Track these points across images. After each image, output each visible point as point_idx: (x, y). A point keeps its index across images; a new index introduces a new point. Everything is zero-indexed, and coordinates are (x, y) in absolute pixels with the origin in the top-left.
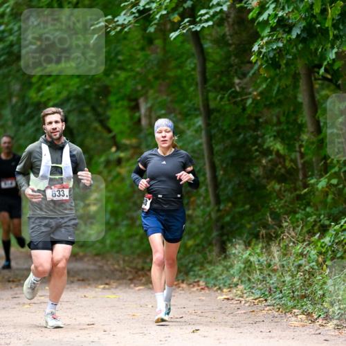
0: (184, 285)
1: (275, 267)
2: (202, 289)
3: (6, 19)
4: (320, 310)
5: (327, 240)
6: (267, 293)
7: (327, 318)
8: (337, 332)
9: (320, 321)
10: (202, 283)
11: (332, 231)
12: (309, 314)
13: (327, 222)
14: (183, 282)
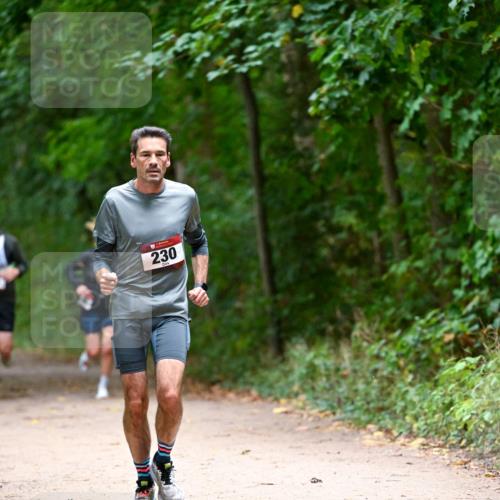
0: (231, 395)
1: (345, 373)
2: (255, 400)
3: (9, 63)
4: (401, 426)
5: (410, 338)
6: (335, 404)
7: (412, 435)
8: (422, 454)
9: (402, 440)
10: (254, 392)
11: (417, 327)
12: (388, 432)
13: (409, 316)
14: (230, 390)
